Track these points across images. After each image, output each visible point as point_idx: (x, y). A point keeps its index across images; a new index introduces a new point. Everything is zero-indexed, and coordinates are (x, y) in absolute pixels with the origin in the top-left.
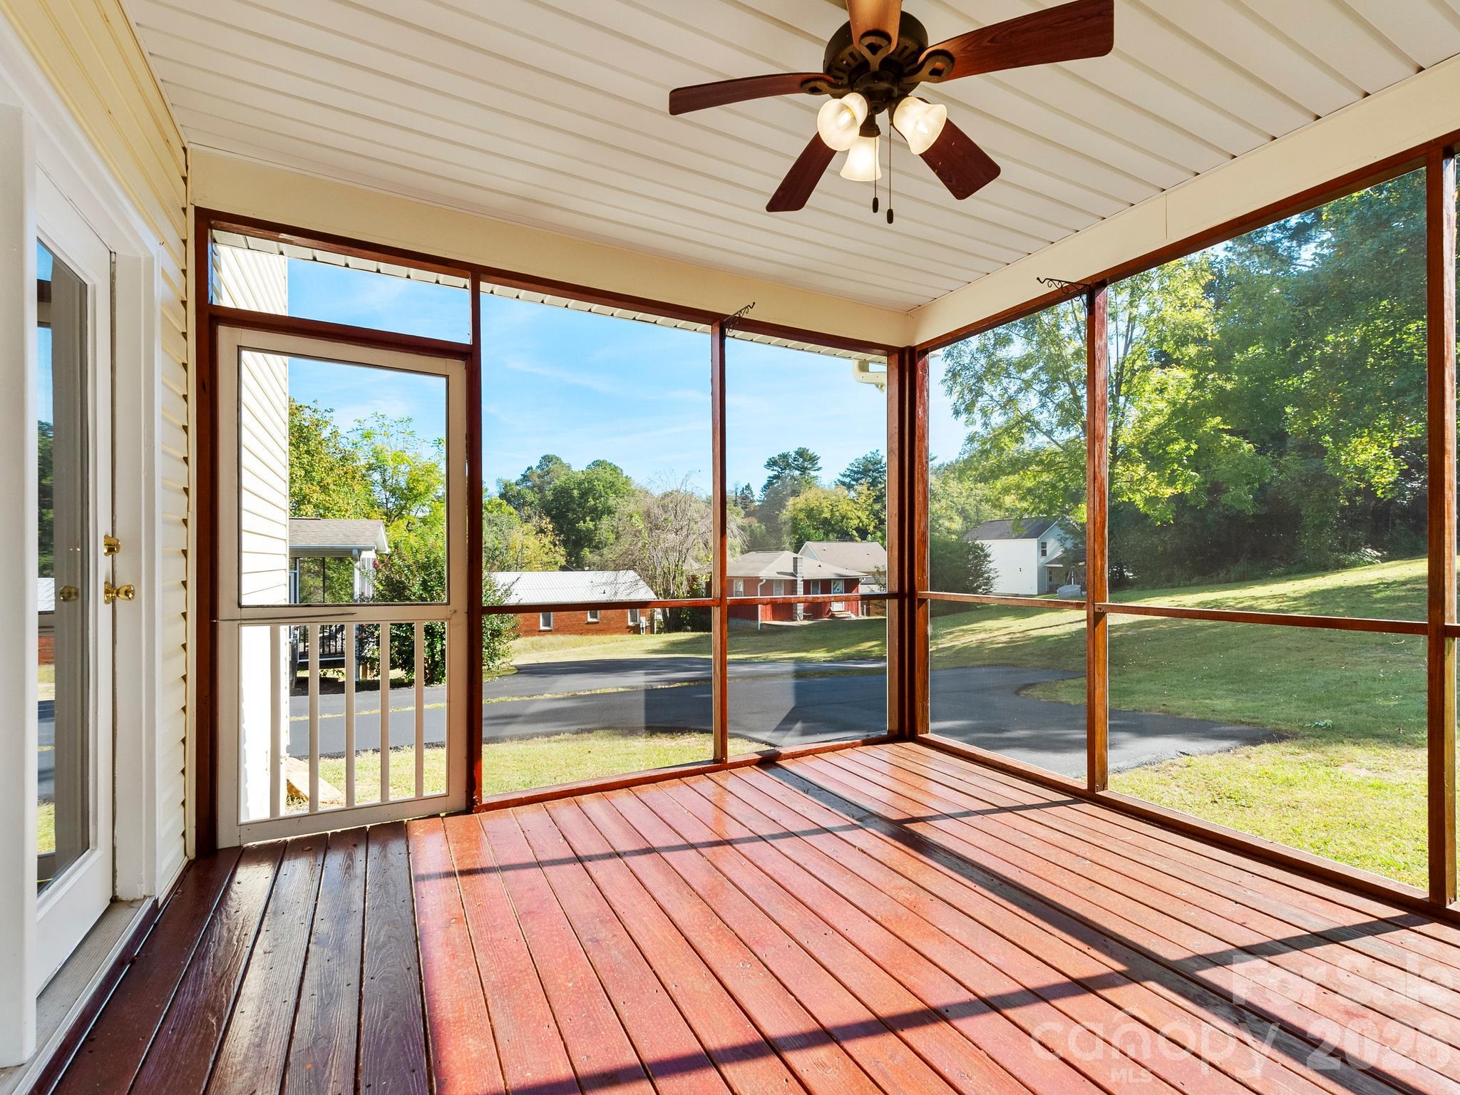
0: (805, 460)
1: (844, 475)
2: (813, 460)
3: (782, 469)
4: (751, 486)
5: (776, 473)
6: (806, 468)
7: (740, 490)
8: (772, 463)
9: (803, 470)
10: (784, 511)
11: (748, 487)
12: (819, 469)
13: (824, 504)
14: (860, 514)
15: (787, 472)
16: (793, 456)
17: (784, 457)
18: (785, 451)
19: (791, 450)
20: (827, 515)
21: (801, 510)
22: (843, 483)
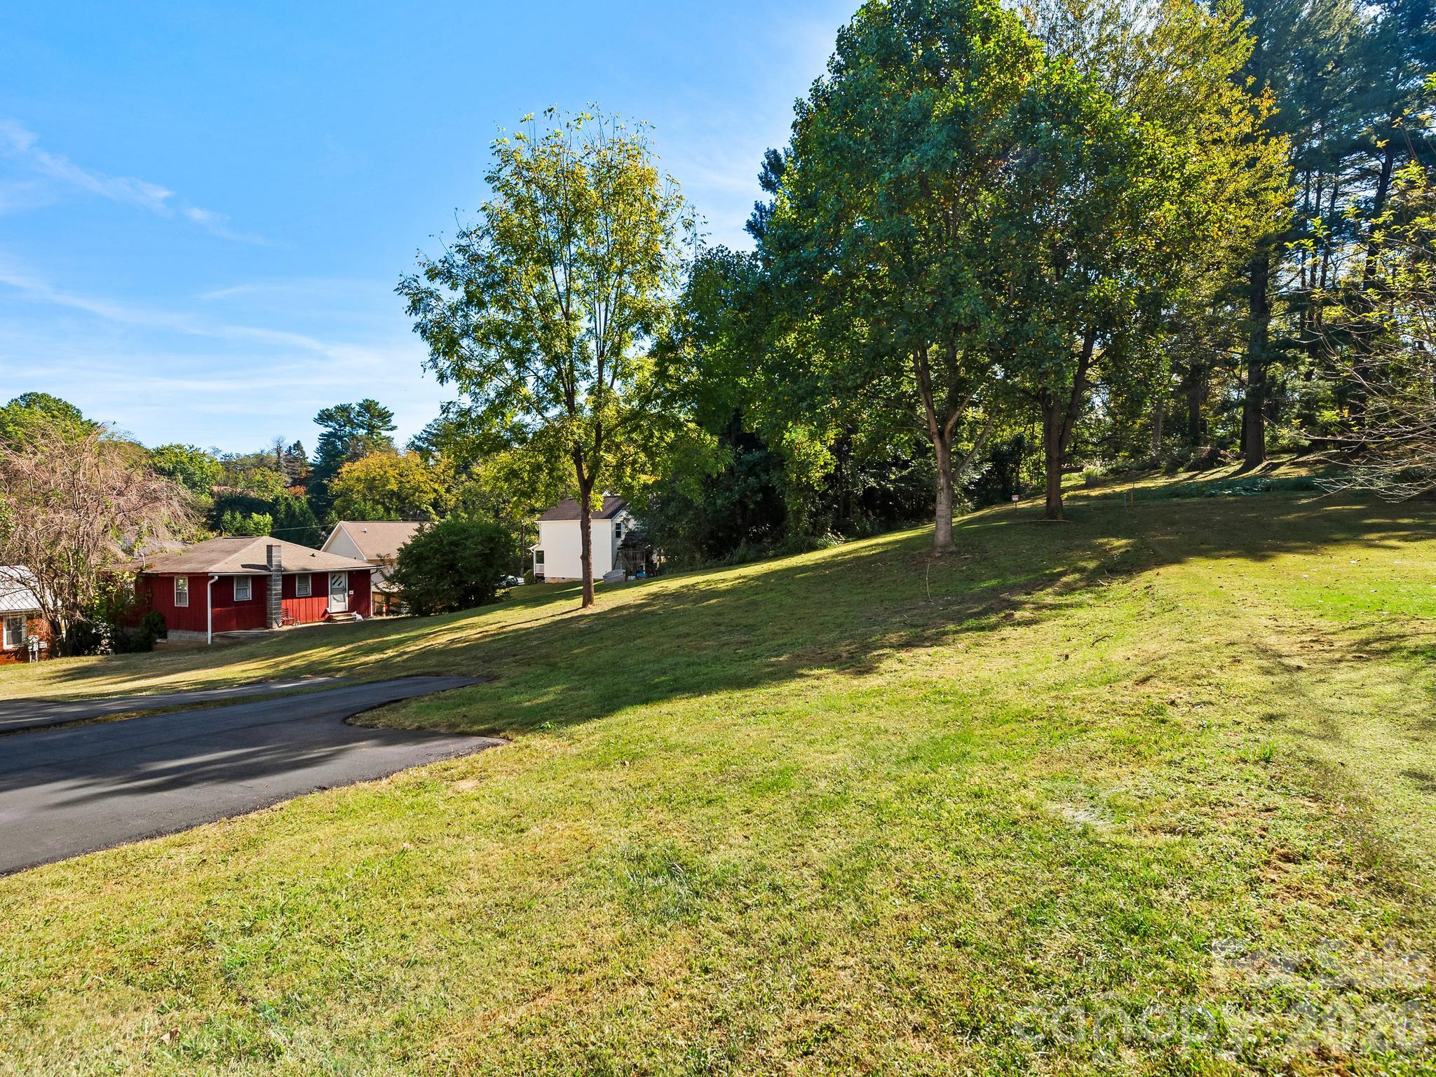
0: (375, 415)
1: (420, 439)
2: (385, 416)
3: (340, 426)
4: (303, 444)
5: (331, 430)
6: (374, 427)
7: (285, 449)
8: (324, 417)
9: (371, 429)
10: (336, 481)
11: (298, 446)
12: (393, 428)
13: (391, 472)
14: (436, 486)
15: (348, 429)
16: (357, 408)
17: (344, 409)
18: (345, 402)
19: (355, 401)
20: (393, 486)
21: (358, 479)
22: (419, 449)
